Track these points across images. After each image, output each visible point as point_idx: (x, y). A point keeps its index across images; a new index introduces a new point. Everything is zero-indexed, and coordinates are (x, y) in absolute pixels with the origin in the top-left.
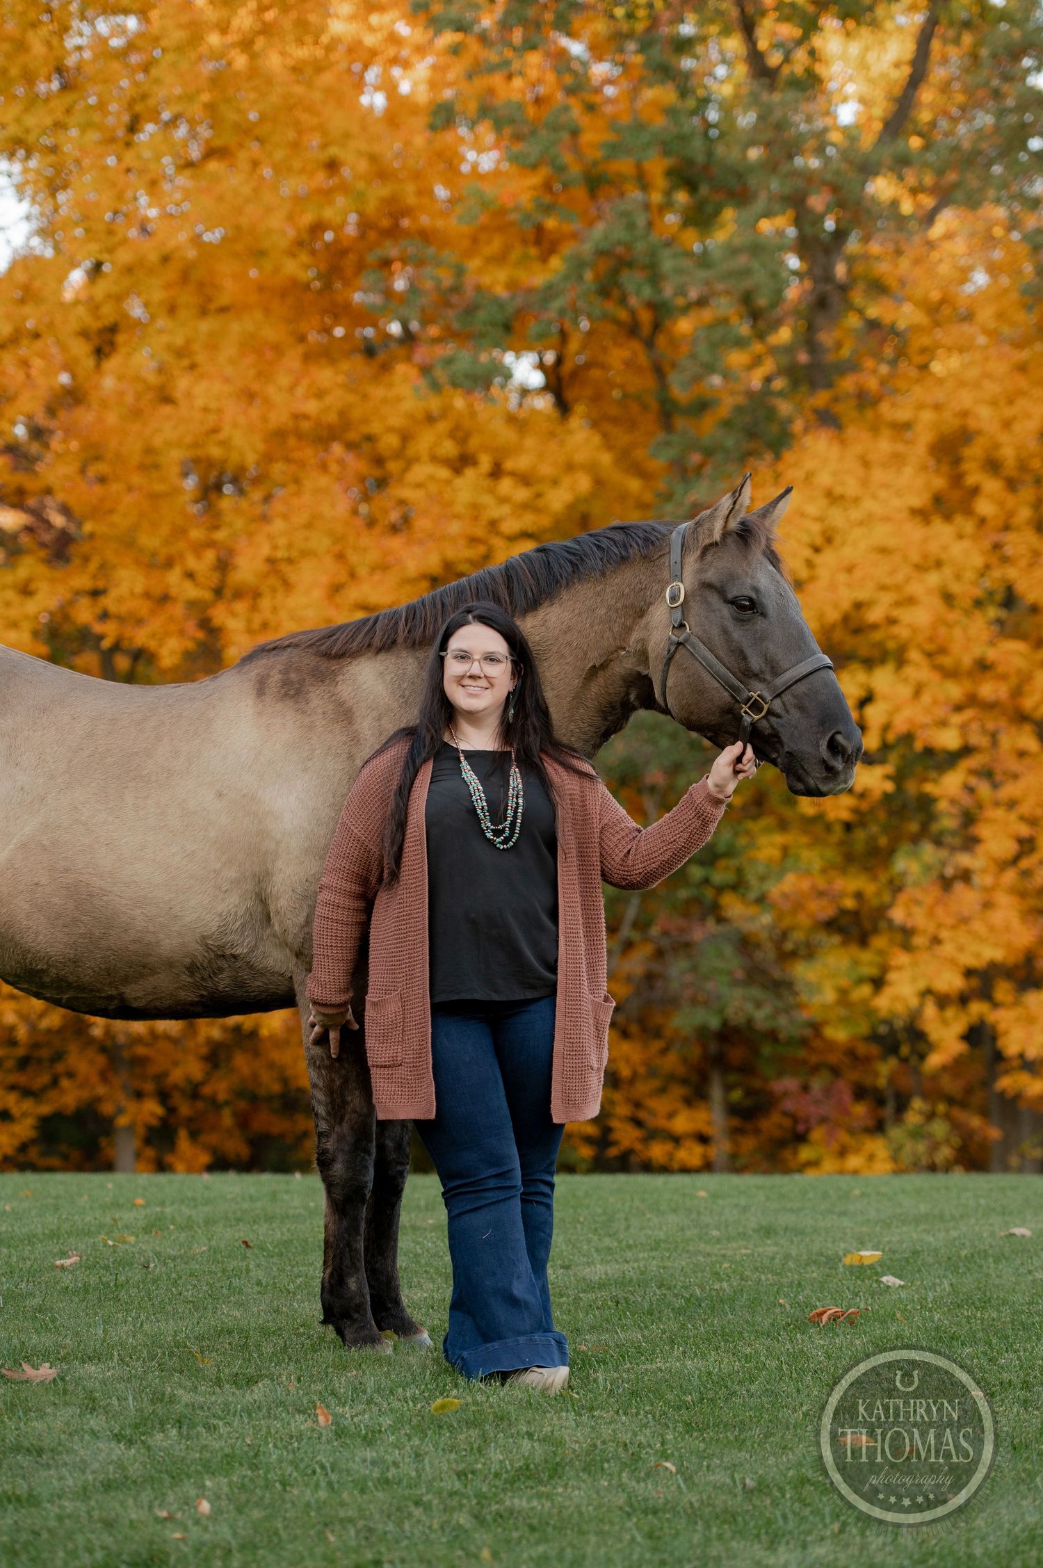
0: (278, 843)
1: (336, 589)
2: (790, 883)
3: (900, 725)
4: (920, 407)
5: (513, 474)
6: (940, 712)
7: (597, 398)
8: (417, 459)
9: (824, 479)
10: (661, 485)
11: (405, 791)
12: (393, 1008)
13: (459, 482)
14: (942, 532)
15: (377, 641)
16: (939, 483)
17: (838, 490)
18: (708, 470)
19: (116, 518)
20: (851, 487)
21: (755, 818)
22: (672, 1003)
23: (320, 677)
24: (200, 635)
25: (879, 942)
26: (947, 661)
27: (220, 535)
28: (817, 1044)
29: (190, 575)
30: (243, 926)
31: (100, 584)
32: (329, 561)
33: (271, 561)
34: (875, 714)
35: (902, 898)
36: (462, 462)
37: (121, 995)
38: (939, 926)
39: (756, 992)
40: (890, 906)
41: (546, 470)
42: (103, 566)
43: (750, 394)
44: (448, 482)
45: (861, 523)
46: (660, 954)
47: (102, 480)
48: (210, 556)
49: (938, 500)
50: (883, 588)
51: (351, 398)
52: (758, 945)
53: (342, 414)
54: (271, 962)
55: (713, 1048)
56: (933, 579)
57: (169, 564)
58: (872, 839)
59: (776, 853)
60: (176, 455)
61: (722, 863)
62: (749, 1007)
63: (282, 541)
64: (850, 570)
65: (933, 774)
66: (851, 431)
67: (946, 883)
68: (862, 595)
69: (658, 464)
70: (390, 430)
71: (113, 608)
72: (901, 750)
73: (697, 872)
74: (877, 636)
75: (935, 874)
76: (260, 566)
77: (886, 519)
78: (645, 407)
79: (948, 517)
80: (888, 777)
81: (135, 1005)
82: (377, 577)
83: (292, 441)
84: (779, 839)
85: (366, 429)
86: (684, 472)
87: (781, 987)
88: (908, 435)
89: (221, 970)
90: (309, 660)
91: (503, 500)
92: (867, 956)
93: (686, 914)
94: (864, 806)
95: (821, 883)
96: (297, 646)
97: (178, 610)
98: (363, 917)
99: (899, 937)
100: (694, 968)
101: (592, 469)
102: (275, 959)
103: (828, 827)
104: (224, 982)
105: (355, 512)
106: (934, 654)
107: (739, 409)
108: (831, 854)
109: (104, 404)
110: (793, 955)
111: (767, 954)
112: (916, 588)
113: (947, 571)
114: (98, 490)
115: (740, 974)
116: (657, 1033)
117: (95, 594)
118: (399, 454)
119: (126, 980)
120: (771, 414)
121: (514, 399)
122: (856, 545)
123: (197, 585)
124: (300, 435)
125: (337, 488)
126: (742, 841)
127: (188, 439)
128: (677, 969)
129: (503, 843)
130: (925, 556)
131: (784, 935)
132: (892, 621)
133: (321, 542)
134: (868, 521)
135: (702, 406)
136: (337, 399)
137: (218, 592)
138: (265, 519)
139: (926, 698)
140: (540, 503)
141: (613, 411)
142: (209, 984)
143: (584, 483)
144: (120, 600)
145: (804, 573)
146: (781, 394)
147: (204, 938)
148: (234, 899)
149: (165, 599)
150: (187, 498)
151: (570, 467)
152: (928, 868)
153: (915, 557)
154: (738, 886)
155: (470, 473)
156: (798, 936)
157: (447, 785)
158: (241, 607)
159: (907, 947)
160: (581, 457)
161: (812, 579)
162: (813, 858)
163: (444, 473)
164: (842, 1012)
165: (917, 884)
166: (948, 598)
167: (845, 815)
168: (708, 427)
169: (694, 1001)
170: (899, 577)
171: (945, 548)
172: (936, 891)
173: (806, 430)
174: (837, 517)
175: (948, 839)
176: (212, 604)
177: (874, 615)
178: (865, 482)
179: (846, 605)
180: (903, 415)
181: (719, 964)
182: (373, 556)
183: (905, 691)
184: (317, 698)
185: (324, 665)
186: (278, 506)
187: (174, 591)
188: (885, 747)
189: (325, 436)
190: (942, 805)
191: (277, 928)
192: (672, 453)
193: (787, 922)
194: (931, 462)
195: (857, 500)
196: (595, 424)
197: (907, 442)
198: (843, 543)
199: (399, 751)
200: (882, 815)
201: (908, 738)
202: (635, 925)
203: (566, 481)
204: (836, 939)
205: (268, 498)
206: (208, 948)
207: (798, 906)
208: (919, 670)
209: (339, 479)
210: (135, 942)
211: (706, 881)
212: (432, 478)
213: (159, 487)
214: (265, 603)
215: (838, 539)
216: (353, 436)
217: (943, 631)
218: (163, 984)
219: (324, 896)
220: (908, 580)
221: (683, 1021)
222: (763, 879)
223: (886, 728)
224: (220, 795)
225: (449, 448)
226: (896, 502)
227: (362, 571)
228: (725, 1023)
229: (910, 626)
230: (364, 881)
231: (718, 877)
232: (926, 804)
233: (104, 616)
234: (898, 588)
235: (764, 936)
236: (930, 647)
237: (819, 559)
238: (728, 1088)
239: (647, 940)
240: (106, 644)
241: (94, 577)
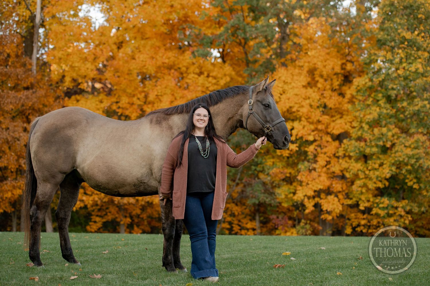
0: (155, 157)
1: (172, 102)
2: (274, 170)
3: (300, 135)
4: (305, 62)
5: (212, 76)
6: (309, 132)
7: (232, 59)
8: (190, 73)
9: (283, 78)
10: (246, 79)
11: (183, 145)
12: (179, 194)
13: (200, 78)
14: (310, 91)
15: (179, 111)
16: (309, 79)
17: (286, 81)
18: (257, 76)
19: (122, 86)
20: (289, 80)
21: (266, 155)
22: (247, 197)
23: (165, 119)
24: (141, 112)
25: (295, 184)
26: (310, 120)
27: (146, 90)
28: (280, 207)
29: (139, 99)
30: (146, 176)
31: (118, 100)
32: (170, 96)
33: (157, 95)
34: (294, 132)
35: (300, 174)
36: (201, 73)
37: (118, 191)
38: (308, 181)
39: (266, 195)
40: (297, 176)
41: (219, 76)
42: (119, 96)
43: (267, 59)
44: (197, 78)
45: (291, 88)
46: (245, 186)
47: (119, 77)
48: (143, 94)
49: (309, 83)
50: (296, 103)
51: (175, 59)
52: (267, 184)
53: (174, 62)
54: (152, 184)
55: (257, 208)
56: (308, 101)
57: (134, 96)
58: (293, 161)
59: (271, 163)
60: (136, 71)
61: (259, 166)
62: (265, 198)
63: (160, 91)
64: (289, 99)
65: (307, 146)
66: (289, 68)
67: (310, 171)
68: (291, 105)
69: (245, 75)
70: (184, 66)
71: (121, 106)
72: (300, 140)
73: (253, 168)
74: (295, 114)
75: (307, 169)
76: (154, 96)
77: (297, 88)
78: (243, 62)
79: (311, 87)
80: (297, 147)
81: (121, 193)
82: (181, 99)
83: (162, 69)
84: (272, 160)
85: (178, 66)
86: (251, 76)
87: (272, 194)
88: (302, 69)
89: (141, 186)
90: (162, 115)
91: (210, 82)
92: (292, 187)
93: (251, 178)
94: (292, 153)
95: (282, 171)
96: (159, 112)
97: (135, 107)
98: (172, 174)
99: (299, 183)
100: (253, 190)
101: (230, 75)
102: (154, 183)
103: (284, 158)
104: (142, 189)
105: (176, 85)
106: (308, 118)
107: (264, 62)
108: (284, 164)
109: (119, 60)
110: (275, 186)
111: (269, 186)
112: (303, 103)
113: (311, 100)
114: (118, 79)
115: (263, 191)
116: (244, 204)
117: (117, 102)
118: (186, 72)
119: (119, 188)
120: (271, 63)
121: (213, 60)
122: (290, 93)
123: (140, 101)
124: (164, 67)
125: (173, 80)
126: (264, 161)
127: (139, 68)
128: (249, 190)
129: (205, 157)
130: (306, 96)
131: (273, 182)
132: (298, 111)
133: (168, 91)
134: (293, 88)
135: (256, 61)
136: (172, 59)
137: (145, 103)
138: (156, 86)
139: (306, 129)
140: (218, 83)
141: (236, 62)
142: (138, 189)
143: (228, 79)
144: (123, 104)
145: (278, 100)
146: (274, 59)
147: (137, 178)
148: (145, 169)
149: (133, 104)
150: (138, 81)
151: (225, 75)
152: (306, 167)
153: (304, 96)
154: (263, 171)
155: (202, 76)
156: (276, 182)
157: (193, 143)
158: (150, 106)
159: (301, 185)
160: (227, 73)
161: (280, 101)
162: (280, 165)
163: (196, 76)
164: (286, 200)
165: (303, 171)
166: (311, 106)
167: (287, 155)
168: (257, 66)
169: (252, 197)
170: (300, 101)
171: (310, 94)
172: (308, 173)
173: (279, 67)
174: (286, 87)
175: (311, 161)
176: (144, 105)
177: (294, 109)
178: (292, 79)
179: (288, 107)
180: (301, 64)
181: (258, 189)
182: (180, 95)
183: (301, 127)
184: (164, 124)
185: (166, 116)
186: (159, 83)
187: (135, 102)
188: (297, 139)
189: (170, 68)
190: (309, 153)
191: (154, 176)
192: (248, 72)
193: (273, 179)
194: (308, 75)
195: (290, 83)
196: (231, 65)
197: (302, 70)
198: (287, 93)
199: (181, 136)
200: (296, 155)
201: (302, 138)
202: (239, 179)
203: (224, 79)
204: (285, 183)
205: (156, 81)
206: (138, 181)
207: (276, 175)
208: (304, 122)
209: (173, 77)
210: (121, 179)
211: (255, 170)
212: (193, 77)
213: (132, 79)
214: (156, 105)
215: (286, 92)
216: (176, 68)
217: (310, 113)
218: (128, 189)
219: (164, 169)
220: (302, 102)
221: (250, 202)
222: (268, 169)
223: (297, 135)
224: (142, 146)
225: (197, 71)
226: (299, 84)
227: (178, 98)
228: (259, 202)
229: (302, 112)
230: (173, 166)
231: (258, 169)
232: (306, 153)
233: (119, 108)
234: (300, 103)
235: (268, 182)
236: (307, 117)
237: (281, 97)
238: (260, 217)
239: (242, 183)
240: (119, 114)
241: (117, 99)
